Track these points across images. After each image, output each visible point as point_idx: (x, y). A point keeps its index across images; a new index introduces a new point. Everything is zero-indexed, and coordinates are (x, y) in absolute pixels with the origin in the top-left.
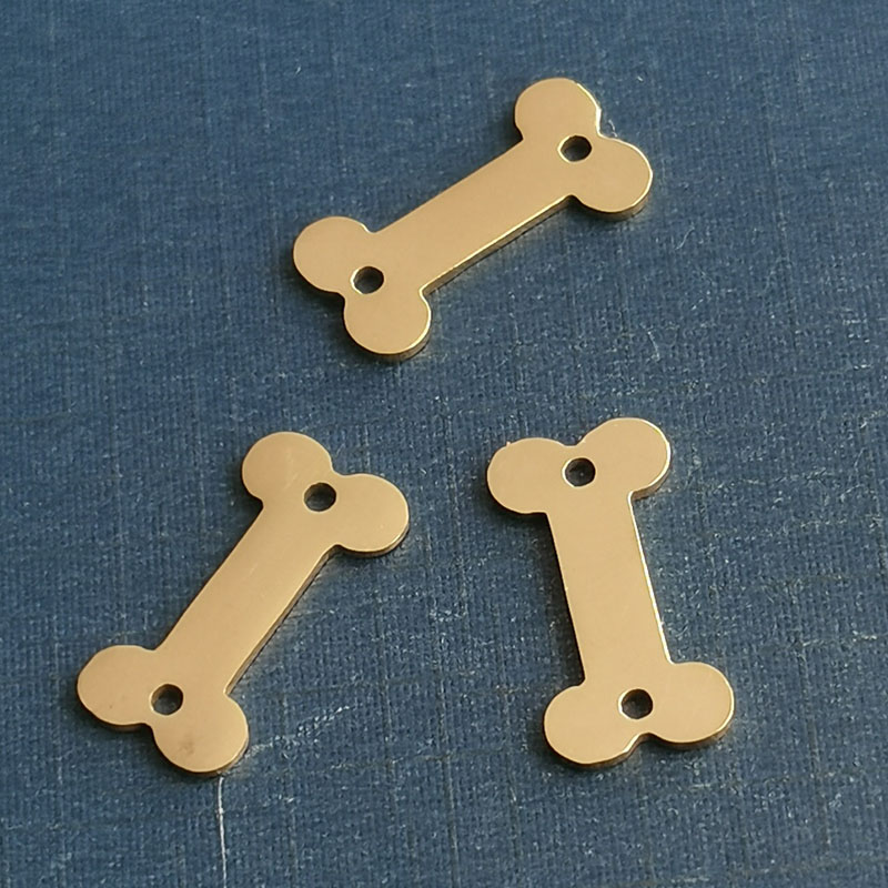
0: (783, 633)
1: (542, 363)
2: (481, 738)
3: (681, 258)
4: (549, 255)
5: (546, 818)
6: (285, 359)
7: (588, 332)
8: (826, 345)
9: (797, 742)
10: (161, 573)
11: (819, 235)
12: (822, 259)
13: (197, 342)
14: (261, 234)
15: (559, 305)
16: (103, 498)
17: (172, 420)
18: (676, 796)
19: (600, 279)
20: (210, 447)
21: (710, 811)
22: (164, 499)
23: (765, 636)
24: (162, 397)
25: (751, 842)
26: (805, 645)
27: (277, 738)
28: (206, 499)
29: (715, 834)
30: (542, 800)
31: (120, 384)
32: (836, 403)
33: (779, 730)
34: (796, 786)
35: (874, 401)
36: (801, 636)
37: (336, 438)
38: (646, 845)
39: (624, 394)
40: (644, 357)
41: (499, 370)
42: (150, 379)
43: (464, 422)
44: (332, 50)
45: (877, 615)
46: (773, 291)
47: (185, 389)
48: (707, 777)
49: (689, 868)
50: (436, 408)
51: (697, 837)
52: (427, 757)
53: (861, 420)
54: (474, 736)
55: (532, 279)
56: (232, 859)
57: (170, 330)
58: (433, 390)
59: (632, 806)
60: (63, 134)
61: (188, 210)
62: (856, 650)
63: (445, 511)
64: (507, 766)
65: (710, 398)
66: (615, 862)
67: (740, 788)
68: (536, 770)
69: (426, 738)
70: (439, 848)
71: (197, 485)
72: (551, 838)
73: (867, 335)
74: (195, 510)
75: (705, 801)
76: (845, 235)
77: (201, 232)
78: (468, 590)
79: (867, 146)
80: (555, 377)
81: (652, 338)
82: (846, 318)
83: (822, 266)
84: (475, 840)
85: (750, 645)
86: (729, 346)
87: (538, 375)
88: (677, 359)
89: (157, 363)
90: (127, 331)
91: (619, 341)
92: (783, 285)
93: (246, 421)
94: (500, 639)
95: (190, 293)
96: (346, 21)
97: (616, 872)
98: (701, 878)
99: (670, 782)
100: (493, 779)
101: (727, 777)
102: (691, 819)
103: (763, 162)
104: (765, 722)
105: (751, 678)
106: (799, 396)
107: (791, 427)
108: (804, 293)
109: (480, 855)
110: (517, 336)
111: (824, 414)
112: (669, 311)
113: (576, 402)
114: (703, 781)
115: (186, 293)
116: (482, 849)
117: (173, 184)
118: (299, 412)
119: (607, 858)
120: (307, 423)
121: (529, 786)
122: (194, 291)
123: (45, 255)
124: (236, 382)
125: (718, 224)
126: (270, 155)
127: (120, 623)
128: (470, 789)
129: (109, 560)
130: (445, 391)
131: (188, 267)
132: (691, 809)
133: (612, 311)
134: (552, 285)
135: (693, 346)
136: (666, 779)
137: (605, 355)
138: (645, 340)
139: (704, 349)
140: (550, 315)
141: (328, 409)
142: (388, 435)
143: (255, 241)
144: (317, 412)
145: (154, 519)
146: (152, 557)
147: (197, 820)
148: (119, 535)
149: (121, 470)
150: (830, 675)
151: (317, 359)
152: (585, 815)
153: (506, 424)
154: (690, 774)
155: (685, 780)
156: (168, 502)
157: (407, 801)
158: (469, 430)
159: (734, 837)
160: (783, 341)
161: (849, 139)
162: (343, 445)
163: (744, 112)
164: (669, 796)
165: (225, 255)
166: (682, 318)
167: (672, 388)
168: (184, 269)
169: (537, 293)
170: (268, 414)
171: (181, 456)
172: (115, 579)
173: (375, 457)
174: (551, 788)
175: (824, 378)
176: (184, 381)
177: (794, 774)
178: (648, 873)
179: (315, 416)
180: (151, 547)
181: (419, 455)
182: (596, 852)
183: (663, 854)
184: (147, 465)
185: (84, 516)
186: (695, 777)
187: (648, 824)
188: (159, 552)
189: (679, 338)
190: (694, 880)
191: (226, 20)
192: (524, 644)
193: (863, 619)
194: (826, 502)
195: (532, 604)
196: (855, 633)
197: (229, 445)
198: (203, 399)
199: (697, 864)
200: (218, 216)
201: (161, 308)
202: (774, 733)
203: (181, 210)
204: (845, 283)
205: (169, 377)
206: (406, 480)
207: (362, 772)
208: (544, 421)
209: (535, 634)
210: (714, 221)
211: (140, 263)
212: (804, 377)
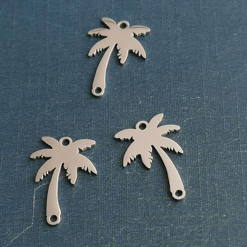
1: (115, 103)
2: (93, 185)
3: (148, 82)
4: (119, 79)
5: (106, 204)
6: (58, 99)
7: (125, 97)
8: (178, 103)
9: (162, 190)
10: (26, 144)
11: (179, 78)
12: (179, 84)
13: (39, 94)
14: (56, 71)
15: (120, 91)
16: (15, 127)
17: (32, 111)
18: (135, 201)
19: (129, 85)
20: (40, 117)
21: (142, 204)
22: (29, 128)
24: (30, 105)
25: (150, 212)
27: (48, 182)
28: (38, 129)
29: (142, 209)
30: (105, 200)
31: (21, 102)
32: (179, 116)
34: (161, 200)
35: (187, 116)
37: (68, 117)
38: (127, 211)
39: (132, 111)
40: (137, 103)
41: (105, 104)
42: (28, 101)
43: (96, 115)
44: (75, 31)
46: (167, 91)
47: (35, 104)
48: (142, 197)
49: (136, 216)
50: (90, 112)
51: (138, 210)
52: (81, 189)
53: (184, 120)
54: (92, 185)
55: (114, 84)
56: (36, 208)
57: (34, 91)
58: (90, 108)
59: (125, 202)
60: (14, 46)
61: (40, 65)
63: (90, 134)
64: (98, 192)
65: (151, 113)
66: (120, 215)
67: (149, 200)
68: (104, 193)
69: (81, 184)
70: (81, 209)
71: (36, 125)
72: (106, 208)
73: (187, 101)
74: (35, 131)
75: (141, 202)
76: (185, 79)
77: (43, 69)
78: (93, 152)
79: (191, 59)
80: (117, 106)
81: (140, 99)
82: (183, 97)
83: (179, 86)
84: (89, 208)
86: (156, 102)
87: (114, 106)
88: (145, 104)
89: (30, 98)
90: (24, 90)
91: (132, 99)
92: (170, 89)
93: (48, 112)
94: (99, 163)
95: (39, 83)
96: (79, 25)
97: (120, 216)
98: (138, 219)
99: (134, 198)
100: (95, 194)
101: (146, 197)
102: (137, 206)
103: (168, 62)
104: (156, 186)
106: (171, 114)
107: (168, 121)
108: (174, 91)
109: (90, 211)
110: (110, 97)
111: (176, 118)
112: (144, 93)
113: (121, 112)
114: (141, 198)
115: (38, 83)
116: (91, 210)
117: (37, 59)
118: (60, 111)
119: (118, 213)
120: (62, 113)
121: (102, 196)
122: (40, 83)
123: (8, 72)
124: (47, 103)
125: (157, 75)
126: (60, 53)
127: (16, 155)
128: (89, 196)
129: (15, 141)
130: (93, 108)
131: (39, 77)
132: (138, 204)
133: (131, 93)
134: (119, 86)
135: (148, 101)
136: (133, 197)
137: (129, 102)
138: (138, 99)
139: (151, 102)
140: (118, 92)
141: (67, 110)
142: (79, 117)
143: (54, 72)
144: (64, 111)
145: (26, 133)
146: (25, 141)
147: (29, 199)
148: (18, 136)
149: (20, 121)
151: (65, 99)
152: (114, 204)
153: (106, 116)
154: (138, 196)
155: (137, 197)
156: (29, 129)
157: (75, 198)
158: (97, 117)
159: (146, 211)
160: (168, 101)
161: (188, 58)
162: (69, 118)
163: (165, 50)
164: (133, 201)
165: (47, 75)
166: (147, 95)
167: (143, 110)
168: (38, 77)
169: (115, 88)
170: (54, 111)
171: (33, 119)
172: (16, 145)
173: (76, 122)
174: (107, 197)
175: (177, 110)
176: (35, 102)
177: (161, 197)
178: (127, 217)
179: (64, 112)
180: (25, 138)
181: (86, 122)
182: (116, 212)
183: (130, 213)
184: (26, 120)
185: (11, 131)
186: (139, 197)
187: (128, 207)
188: (26, 140)
189: (146, 99)
190: (137, 219)
191: (53, 23)
192: (105, 165)
194: (174, 138)
195: (107, 156)
197: (44, 117)
198: (39, 106)
199: (138, 216)
200: (47, 66)
201: (32, 86)
202: (157, 188)
203: (39, 65)
204: (183, 89)
205: (32, 101)
206: (82, 127)
207: (66, 191)
208: (114, 116)
209: (107, 163)
210: (156, 74)
211: (29, 75)
212: (172, 110)
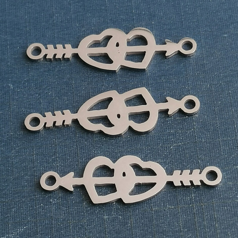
0: (148, 206)
23: (143, 207)
26: (154, 209)
33: (146, 233)
36: (153, 207)
45: (174, 201)
62: (168, 211)
85: (138, 209)
105: (139, 219)
150: (160, 218)
193: (170, 202)
196: (168, 206)
